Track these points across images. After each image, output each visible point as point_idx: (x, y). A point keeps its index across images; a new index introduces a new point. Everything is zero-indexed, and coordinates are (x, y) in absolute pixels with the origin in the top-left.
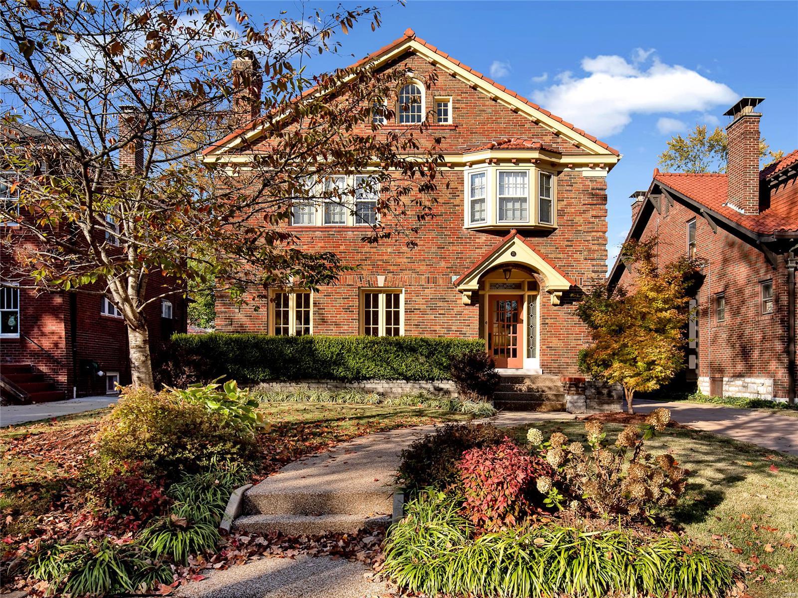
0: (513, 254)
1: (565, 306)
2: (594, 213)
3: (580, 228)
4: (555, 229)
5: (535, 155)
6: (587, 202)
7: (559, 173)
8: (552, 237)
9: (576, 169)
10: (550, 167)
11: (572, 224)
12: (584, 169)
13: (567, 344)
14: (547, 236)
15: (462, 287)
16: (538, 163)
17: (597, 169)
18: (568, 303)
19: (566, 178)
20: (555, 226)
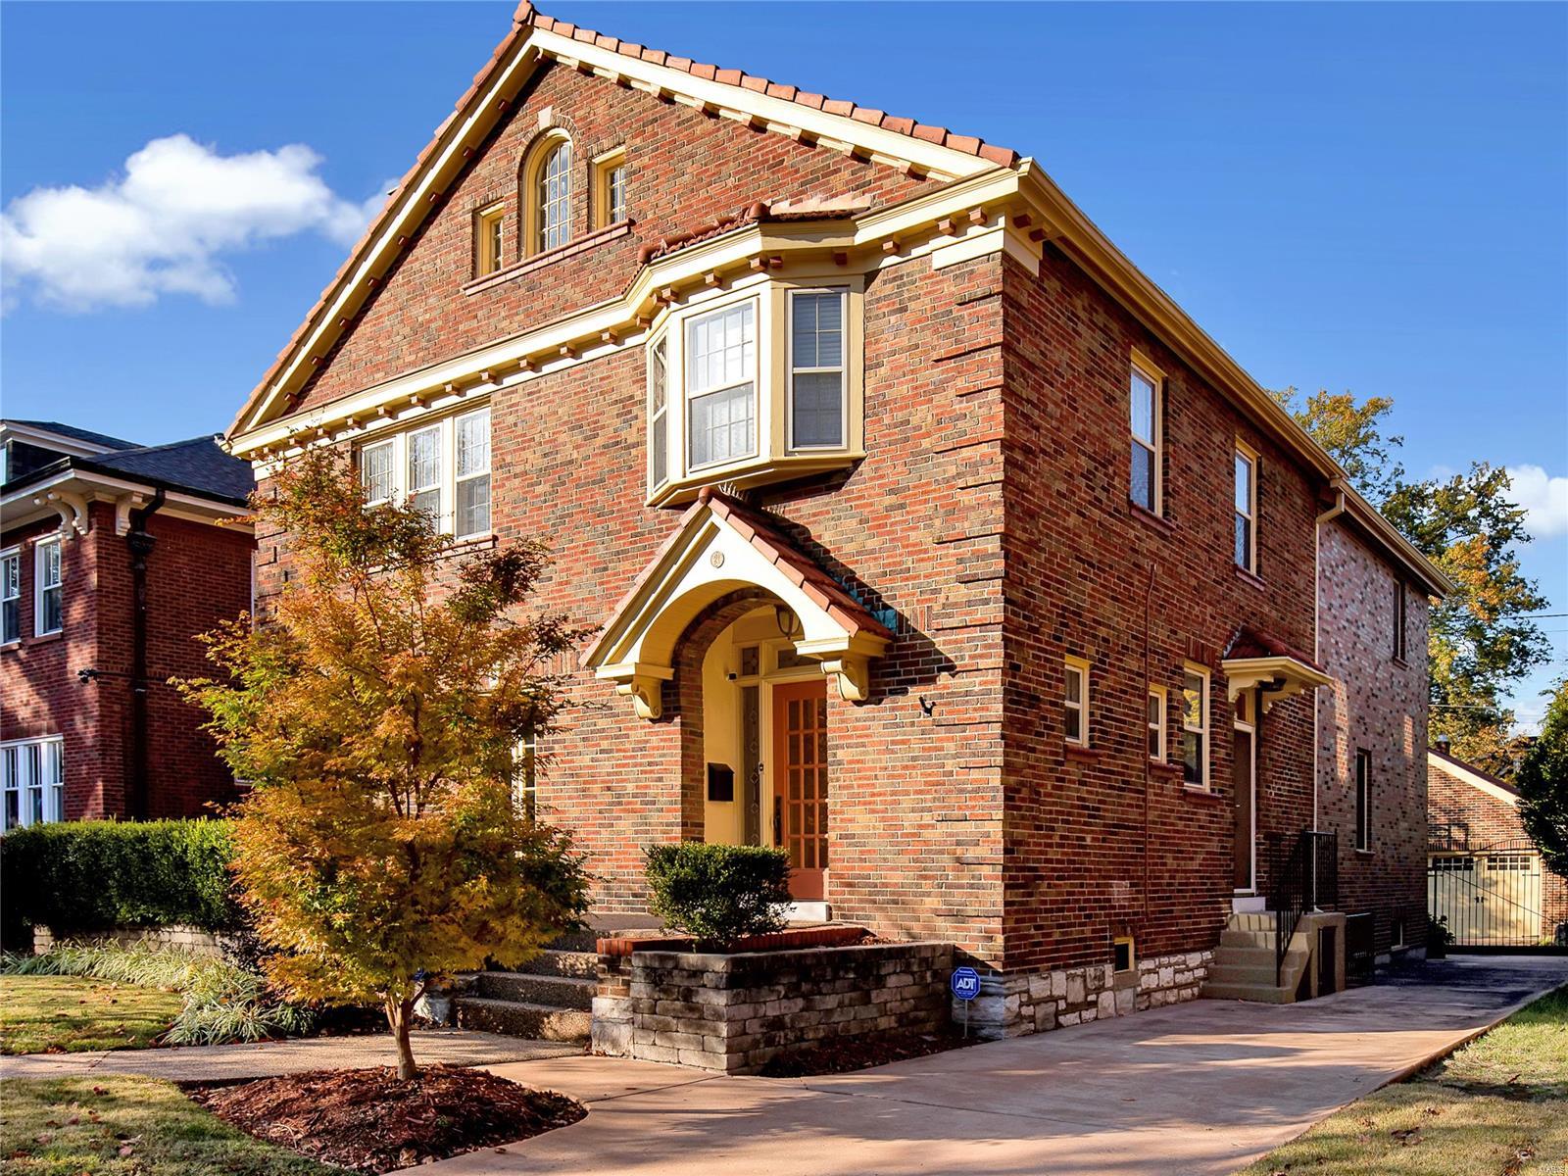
0: (719, 561)
1: (887, 703)
2: (962, 383)
3: (926, 443)
4: (857, 462)
5: (753, 244)
6: (942, 353)
7: (870, 277)
8: (853, 486)
9: (916, 252)
10: (832, 269)
11: (905, 436)
12: (934, 243)
13: (892, 827)
14: (838, 487)
15: (604, 672)
16: (771, 264)
17: (974, 230)
18: (893, 692)
19: (889, 289)
20: (857, 451)
